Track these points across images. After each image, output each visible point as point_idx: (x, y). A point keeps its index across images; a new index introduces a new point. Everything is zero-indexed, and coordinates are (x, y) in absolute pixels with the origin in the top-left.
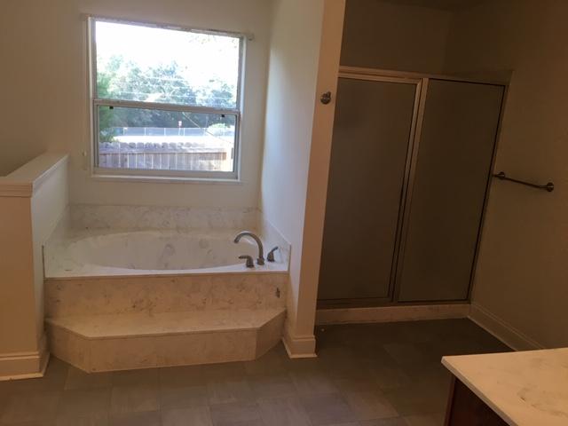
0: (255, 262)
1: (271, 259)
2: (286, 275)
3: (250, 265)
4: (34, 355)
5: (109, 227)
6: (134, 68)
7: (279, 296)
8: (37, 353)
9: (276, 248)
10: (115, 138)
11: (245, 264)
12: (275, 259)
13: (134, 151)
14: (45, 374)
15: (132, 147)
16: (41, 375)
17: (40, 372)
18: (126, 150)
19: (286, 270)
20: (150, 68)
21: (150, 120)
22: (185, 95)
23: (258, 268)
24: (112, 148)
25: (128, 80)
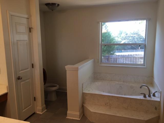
0: (147, 96)
1: (154, 95)
2: (159, 102)
3: (145, 97)
4: (78, 113)
5: (104, 79)
6: (126, 33)
7: (156, 110)
8: (79, 113)
9: (157, 92)
10: (115, 54)
11: (143, 96)
12: (156, 95)
13: (119, 57)
14: (81, 119)
15: (119, 56)
16: (79, 119)
17: (79, 118)
18: (117, 57)
19: (159, 100)
20: (131, 33)
21: (130, 48)
22: (141, 40)
23: (148, 98)
24: (113, 56)
25: (124, 37)
